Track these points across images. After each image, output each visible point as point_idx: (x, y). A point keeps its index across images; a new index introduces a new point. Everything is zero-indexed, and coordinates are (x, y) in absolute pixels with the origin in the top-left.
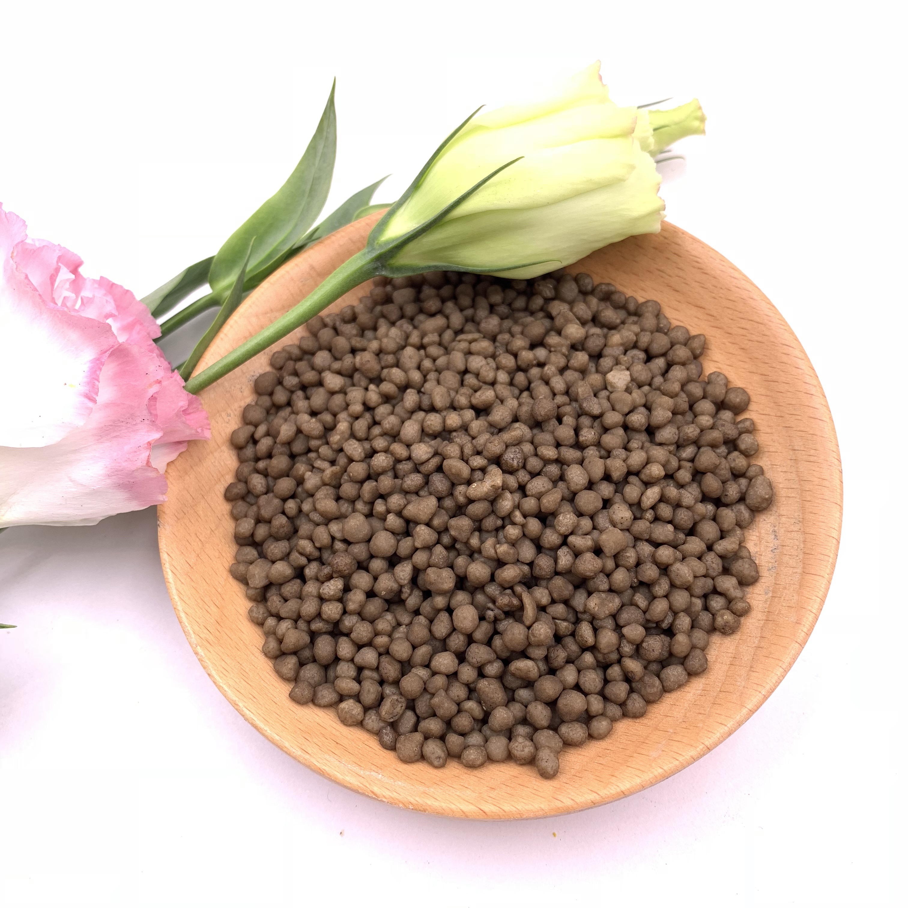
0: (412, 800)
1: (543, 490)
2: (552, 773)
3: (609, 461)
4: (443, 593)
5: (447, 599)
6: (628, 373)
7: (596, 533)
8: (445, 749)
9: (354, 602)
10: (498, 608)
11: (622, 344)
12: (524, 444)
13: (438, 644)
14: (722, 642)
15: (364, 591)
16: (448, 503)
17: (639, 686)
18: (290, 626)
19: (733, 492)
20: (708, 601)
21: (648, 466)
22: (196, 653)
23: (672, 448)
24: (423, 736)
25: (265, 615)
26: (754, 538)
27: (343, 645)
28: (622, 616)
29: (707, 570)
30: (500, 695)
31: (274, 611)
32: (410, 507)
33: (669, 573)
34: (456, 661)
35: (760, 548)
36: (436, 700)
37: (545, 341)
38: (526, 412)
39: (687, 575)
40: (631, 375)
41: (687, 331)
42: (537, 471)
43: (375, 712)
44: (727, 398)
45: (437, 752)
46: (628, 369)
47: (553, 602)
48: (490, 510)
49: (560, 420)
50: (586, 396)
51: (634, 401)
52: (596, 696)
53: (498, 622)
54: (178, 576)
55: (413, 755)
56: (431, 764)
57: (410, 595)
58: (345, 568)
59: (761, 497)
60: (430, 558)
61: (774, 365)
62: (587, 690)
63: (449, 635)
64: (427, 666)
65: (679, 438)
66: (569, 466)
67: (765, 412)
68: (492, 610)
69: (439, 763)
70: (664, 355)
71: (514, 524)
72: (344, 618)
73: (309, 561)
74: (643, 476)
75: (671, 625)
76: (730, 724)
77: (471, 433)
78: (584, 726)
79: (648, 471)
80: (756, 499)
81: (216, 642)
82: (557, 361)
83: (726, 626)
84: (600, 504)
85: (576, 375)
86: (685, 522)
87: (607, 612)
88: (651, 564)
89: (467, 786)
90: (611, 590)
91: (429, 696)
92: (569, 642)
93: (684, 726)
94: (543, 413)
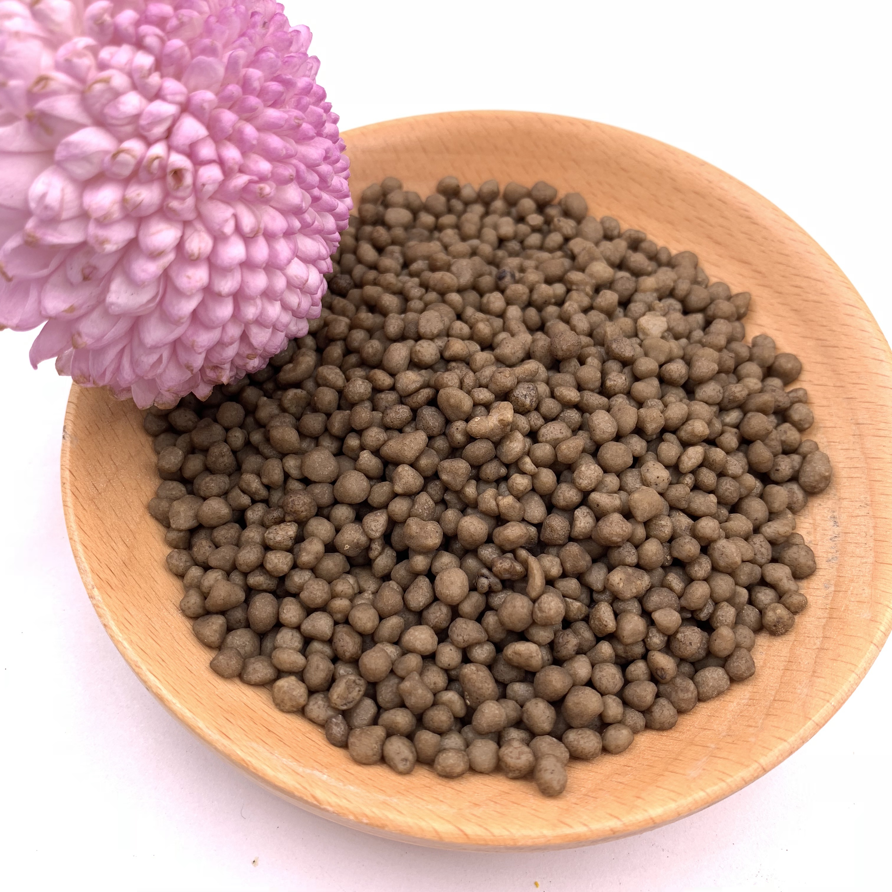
0: (367, 811)
1: (560, 436)
2: (558, 788)
3: (642, 410)
4: (425, 551)
5: (429, 560)
6: (664, 319)
7: (623, 494)
8: (414, 749)
9: (308, 553)
10: (496, 576)
11: (657, 290)
12: (539, 383)
13: (411, 618)
14: (771, 644)
15: (323, 542)
16: (441, 443)
17: (669, 690)
18: (220, 577)
19: (786, 466)
20: (753, 594)
21: (690, 422)
22: (91, 597)
23: (715, 409)
24: (384, 730)
25: (188, 564)
26: (806, 525)
27: (288, 607)
28: (652, 598)
29: (755, 554)
30: (490, 686)
31: (200, 558)
32: (391, 443)
33: (710, 551)
34: (436, 638)
35: (815, 537)
36: (406, 685)
37: (566, 277)
38: (542, 347)
39: (735, 555)
40: (667, 323)
41: (728, 289)
42: (554, 415)
43: (322, 696)
44: (777, 363)
45: (404, 752)
46: (664, 315)
47: (564, 575)
48: (493, 454)
49: (582, 362)
50: (615, 337)
51: (671, 351)
52: (614, 697)
53: (492, 594)
54: (81, 500)
55: (370, 753)
56: (393, 768)
57: (380, 554)
58: (303, 508)
59: (820, 474)
60: (412, 508)
61: (834, 328)
62: (603, 688)
63: (428, 606)
64: (397, 642)
65: (723, 398)
66: (590, 414)
67: (820, 383)
68: (487, 578)
69: (405, 767)
70: (702, 310)
71: (522, 473)
72: (293, 572)
73: (254, 502)
74: (683, 434)
75: (712, 615)
77: (474, 367)
78: (598, 734)
79: (690, 427)
80: (814, 476)
81: (120, 586)
82: (579, 299)
83: (778, 622)
84: (630, 461)
85: (602, 316)
86: (731, 493)
87: (634, 591)
88: (690, 538)
89: (441, 799)
90: (638, 566)
91: (396, 680)
92: (582, 627)
93: (730, 741)
94: (565, 347)
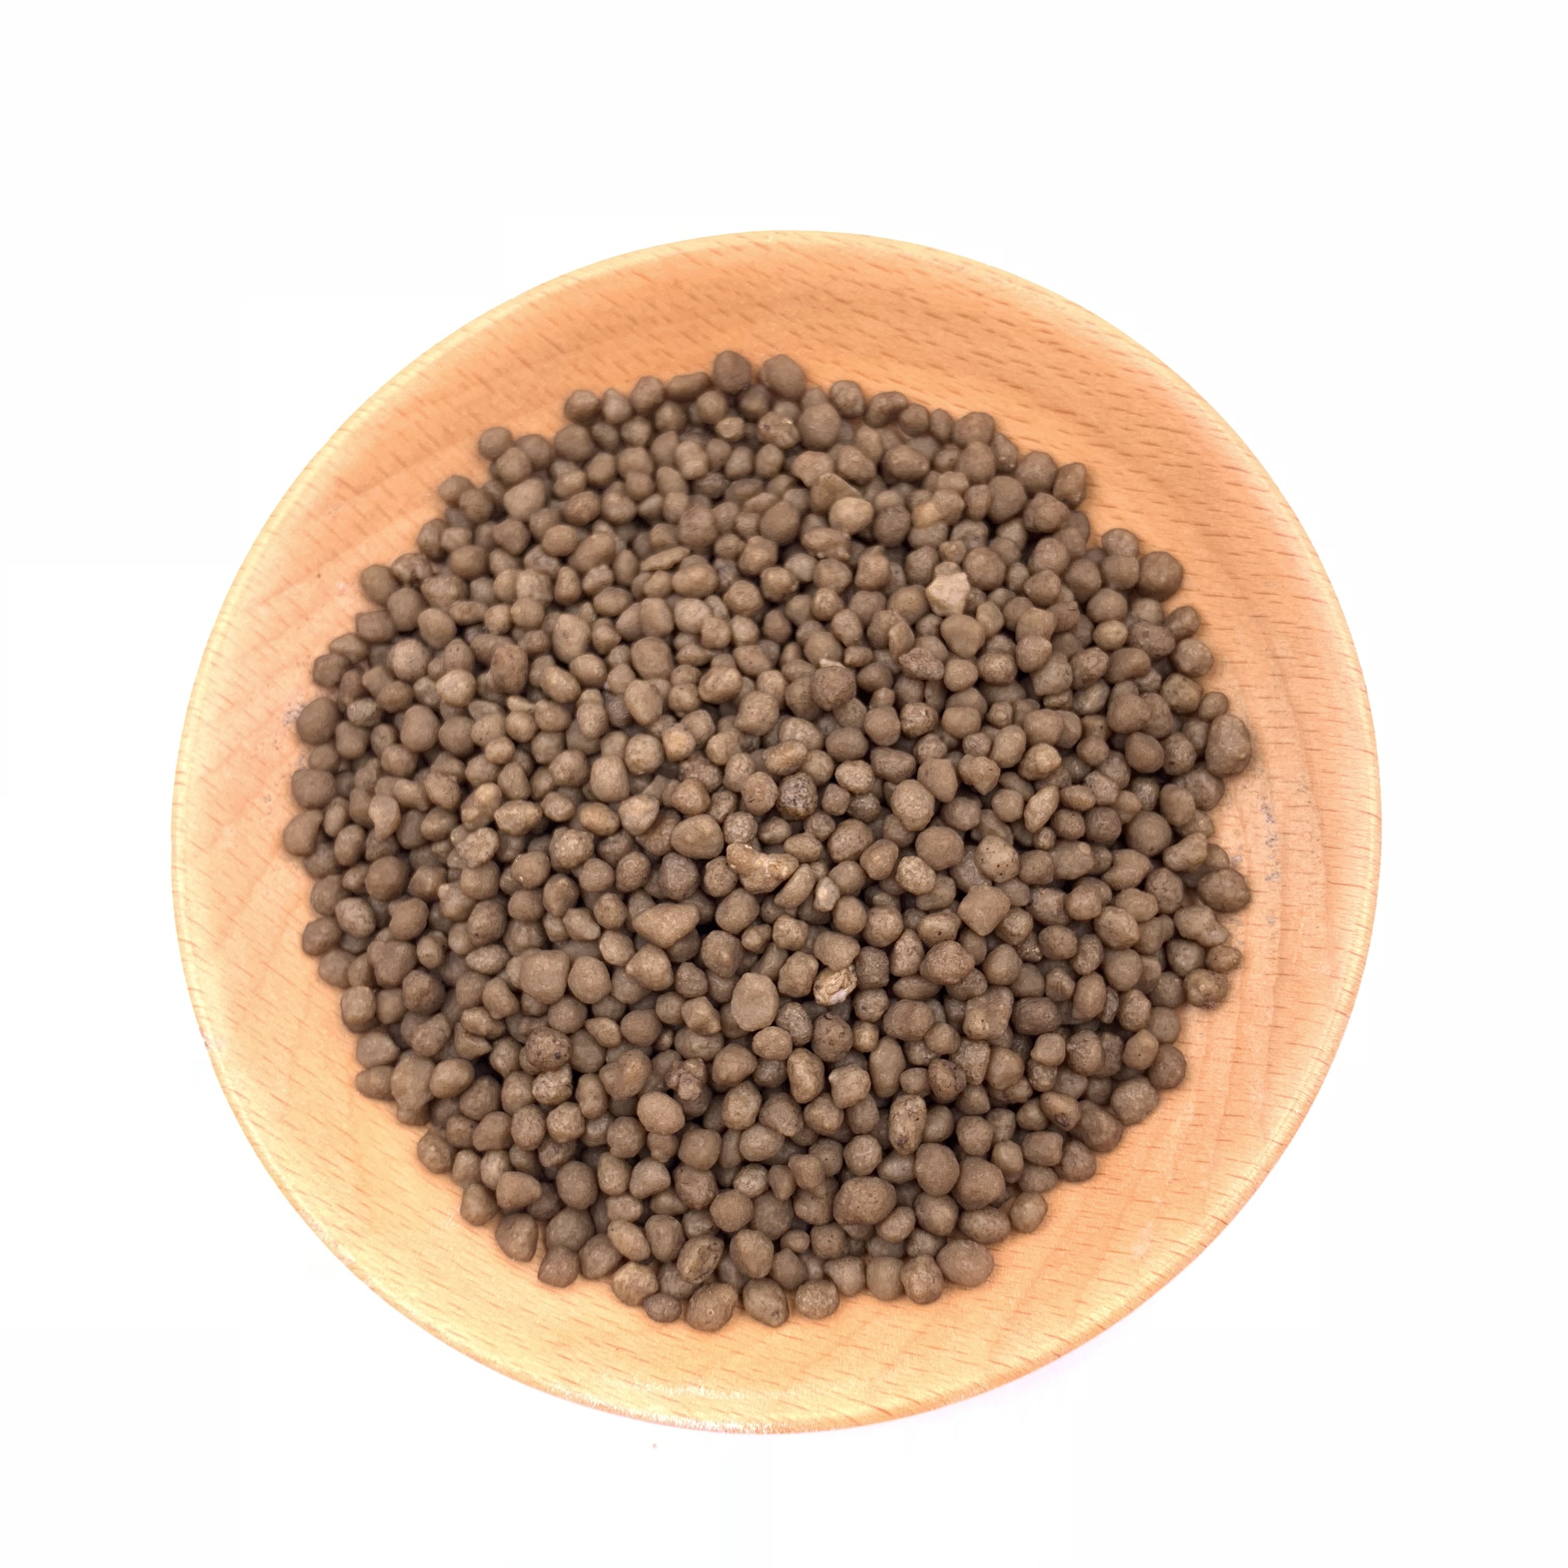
1: (859, 844)
3: (962, 761)
6: (963, 576)
11: (942, 520)
12: (812, 760)
14: (1212, 1019)
19: (1183, 752)
20: (1169, 957)
21: (1031, 753)
26: (1232, 820)
29: (1160, 903)
32: (643, 919)
33: (1097, 931)
35: (1246, 839)
37: (802, 539)
38: (802, 694)
39: (1128, 927)
40: (970, 579)
41: (1051, 460)
42: (843, 812)
43: (672, 1269)
44: (1143, 580)
46: (961, 567)
49: (868, 700)
50: (903, 643)
51: (981, 631)
58: (557, 1053)
59: (1231, 756)
61: (1217, 506)
65: (1074, 678)
66: (893, 794)
67: (1213, 591)
70: (1018, 516)
73: (493, 1043)
74: (1025, 772)
75: (1119, 1013)
76: (1251, 1172)
77: (716, 759)
79: (1032, 763)
80: (1224, 759)
82: (833, 576)
83: (1207, 995)
84: (960, 845)
85: (874, 599)
86: (1108, 829)
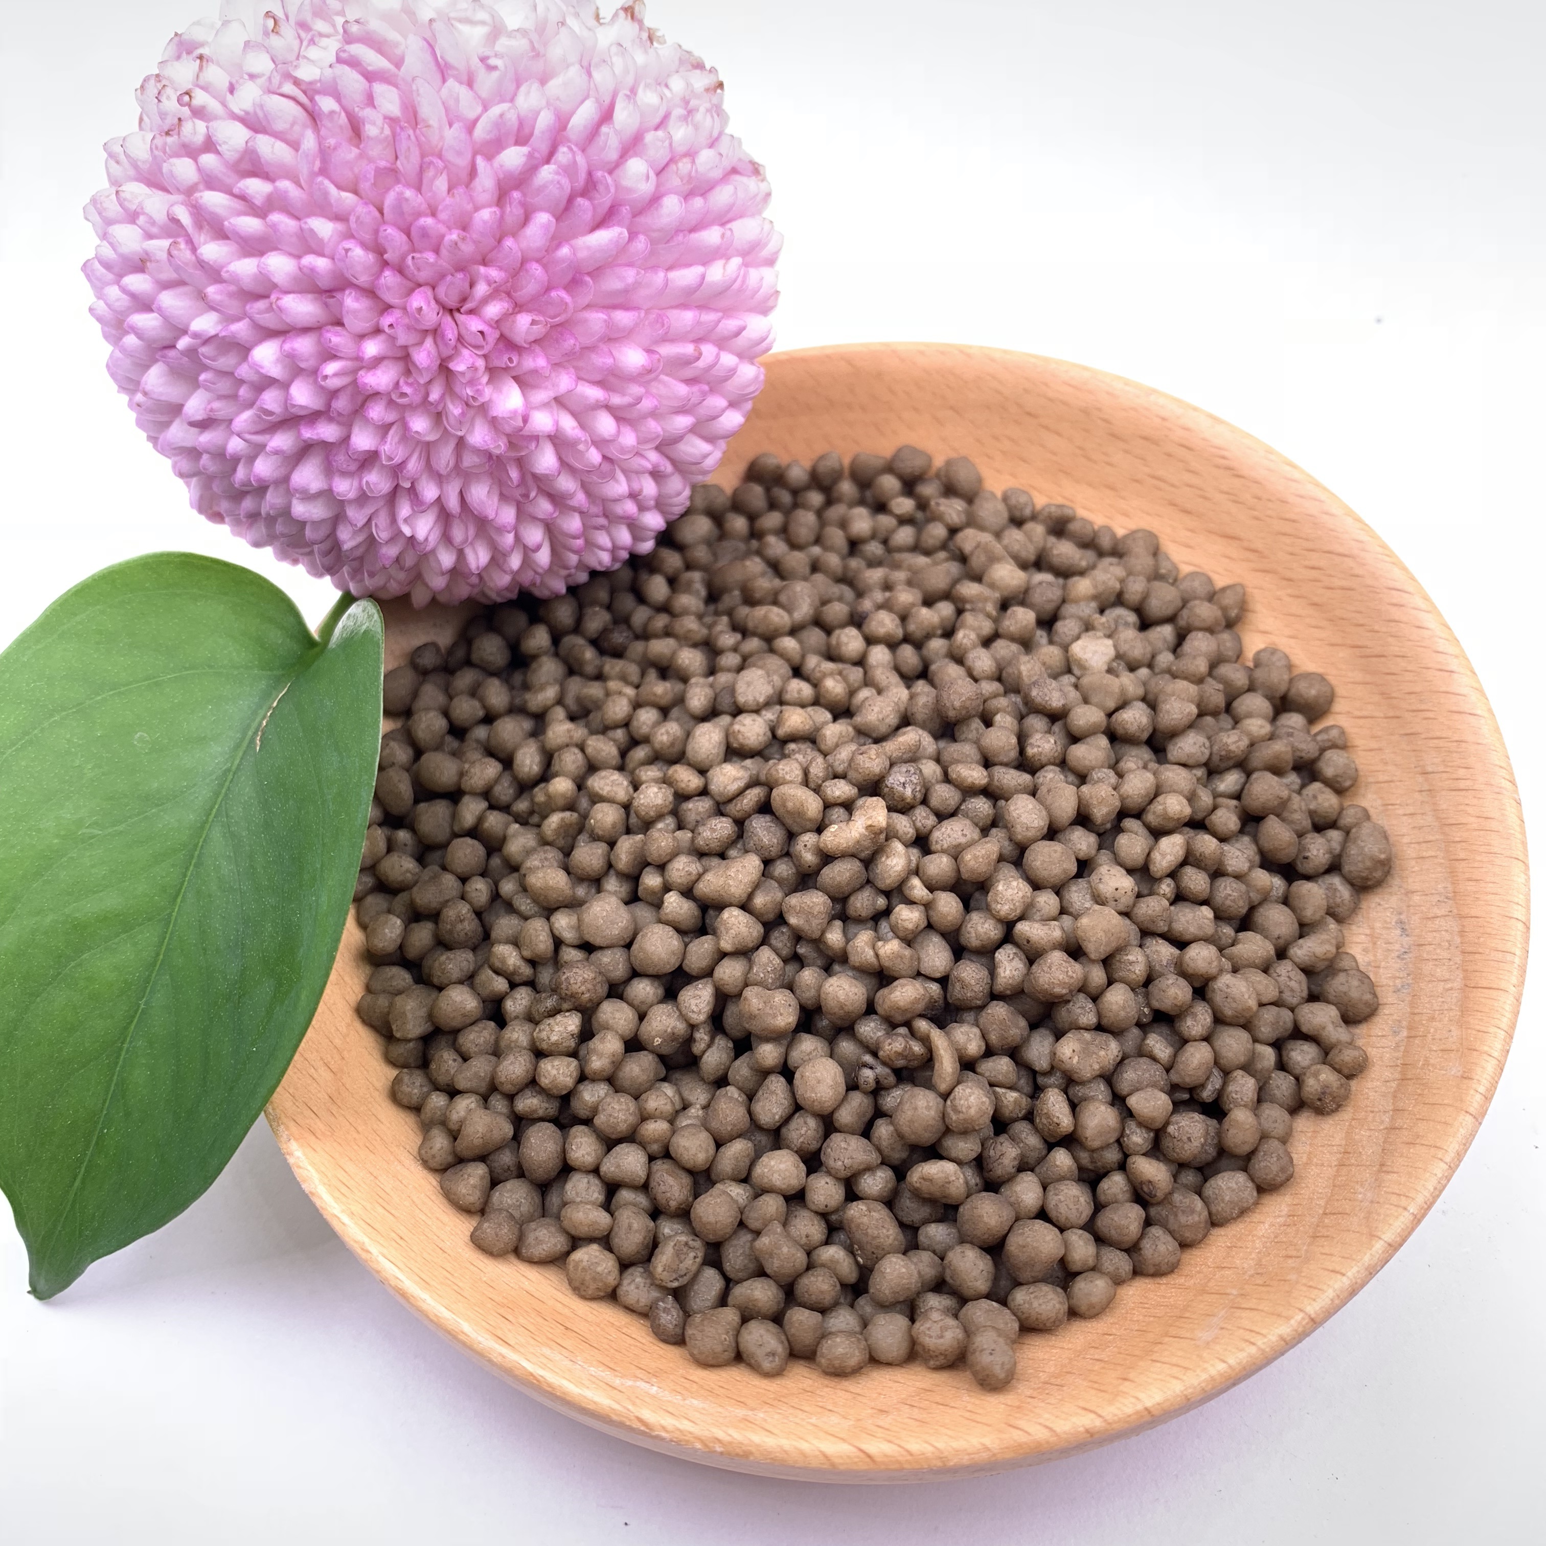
0: (720, 1434)
1: (963, 840)
2: (1002, 1376)
3: (1084, 788)
4: (775, 1037)
5: (782, 1050)
6: (1109, 642)
7: (1066, 920)
8: (783, 1338)
9: (600, 1056)
10: (884, 1064)
11: (1095, 597)
12: (924, 761)
13: (763, 1139)
14: (1318, 1129)
15: (622, 1037)
16: (783, 869)
17: (1164, 1213)
18: (473, 1106)
19: (1319, 850)
20: (1284, 1053)
21: (1160, 799)
23: (1200, 772)
24: (738, 1313)
25: (425, 1089)
26: (1362, 937)
27: (578, 1140)
28: (1125, 1075)
29: (1281, 992)
30: (891, 1232)
31: (442, 1079)
32: (709, 877)
33: (1209, 995)
34: (803, 1167)
35: (1375, 956)
36: (764, 1241)
37: (954, 591)
38: (925, 705)
39: (1246, 996)
40: (1115, 646)
41: (1210, 581)
42: (951, 809)
43: (641, 1270)
44: (1293, 691)
45: (769, 1343)
46: (1109, 636)
47: (989, 1052)
48: (864, 877)
49: (988, 722)
50: (1034, 679)
51: (1123, 691)
52: (1081, 1232)
53: (883, 1093)
55: (719, 1348)
56: (755, 1368)
57: (709, 1046)
58: (583, 988)
59: (1372, 858)
60: (749, 972)
61: (1376, 628)
62: (1062, 1220)
63: (787, 1120)
64: (745, 1180)
65: (1211, 754)
66: (1007, 800)
67: (1364, 714)
68: (871, 1068)
69: (773, 1365)
70: (1171, 619)
71: (910, 902)
72: (581, 1087)
73: (513, 985)
74: (1150, 818)
75: (1220, 1093)
76: (1353, 1272)
77: (823, 747)
78: (1059, 1290)
79: (1161, 807)
80: (1363, 862)
81: (328, 1133)
82: (976, 624)
83: (1324, 1093)
84: (1073, 868)
85: (1015, 647)
86: (1234, 901)
87: (1096, 1067)
88: (1175, 977)
89: (830, 1408)
90: (1099, 1028)
91: (749, 1237)
92: (1022, 1129)
93: (1260, 1282)
94: (957, 704)
